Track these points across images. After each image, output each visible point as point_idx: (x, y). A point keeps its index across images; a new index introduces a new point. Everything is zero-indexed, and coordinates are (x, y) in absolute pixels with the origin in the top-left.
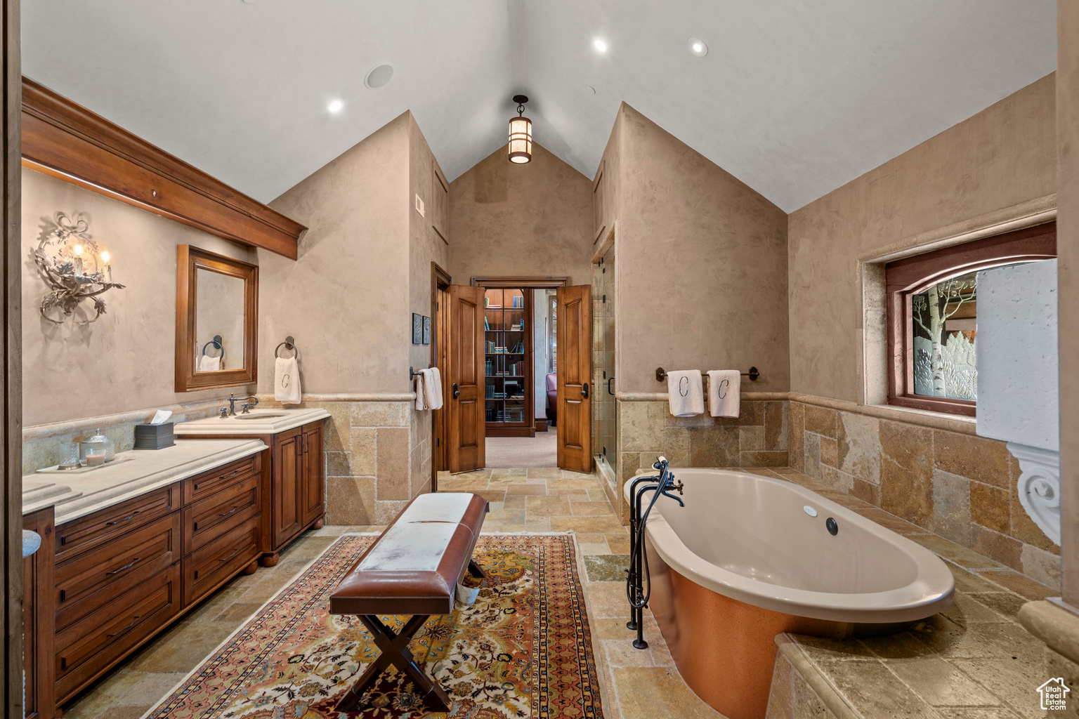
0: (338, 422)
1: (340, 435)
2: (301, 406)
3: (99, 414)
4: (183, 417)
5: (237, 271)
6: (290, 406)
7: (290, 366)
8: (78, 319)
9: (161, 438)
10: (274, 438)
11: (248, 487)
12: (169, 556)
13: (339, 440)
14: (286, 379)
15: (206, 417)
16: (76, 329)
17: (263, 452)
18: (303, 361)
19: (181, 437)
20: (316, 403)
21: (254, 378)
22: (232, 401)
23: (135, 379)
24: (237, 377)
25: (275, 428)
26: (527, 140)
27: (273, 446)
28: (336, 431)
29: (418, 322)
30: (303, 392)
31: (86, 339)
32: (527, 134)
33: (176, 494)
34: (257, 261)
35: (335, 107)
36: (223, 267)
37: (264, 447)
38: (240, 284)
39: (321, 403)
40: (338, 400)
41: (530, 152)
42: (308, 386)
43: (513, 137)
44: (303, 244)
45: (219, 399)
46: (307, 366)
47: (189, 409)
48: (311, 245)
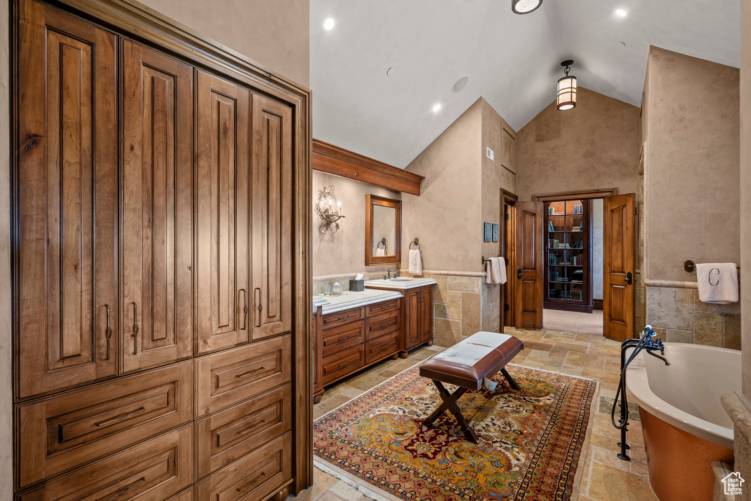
0: (441, 287)
1: (442, 295)
2: (422, 276)
3: (337, 274)
4: (368, 278)
5: (392, 204)
6: (416, 276)
7: (416, 254)
8: (330, 232)
9: (359, 286)
10: (406, 292)
11: (394, 314)
12: (360, 339)
13: (441, 297)
14: (414, 261)
15: (378, 279)
16: (329, 236)
17: (401, 298)
18: (423, 251)
19: (367, 287)
20: (429, 275)
21: (400, 260)
22: (389, 272)
23: (350, 259)
24: (392, 259)
25: (406, 286)
26: (572, 92)
27: (405, 295)
28: (439, 292)
29: (489, 228)
30: (423, 269)
31: (333, 240)
32: (572, 88)
33: (363, 311)
34: (401, 198)
35: (437, 108)
36: (385, 203)
37: (401, 296)
38: (393, 210)
39: (432, 276)
40: (441, 274)
41: (574, 100)
42: (425, 266)
43: (560, 92)
44: (423, 186)
45: (383, 270)
46: (425, 254)
47: (371, 274)
48: (427, 187)
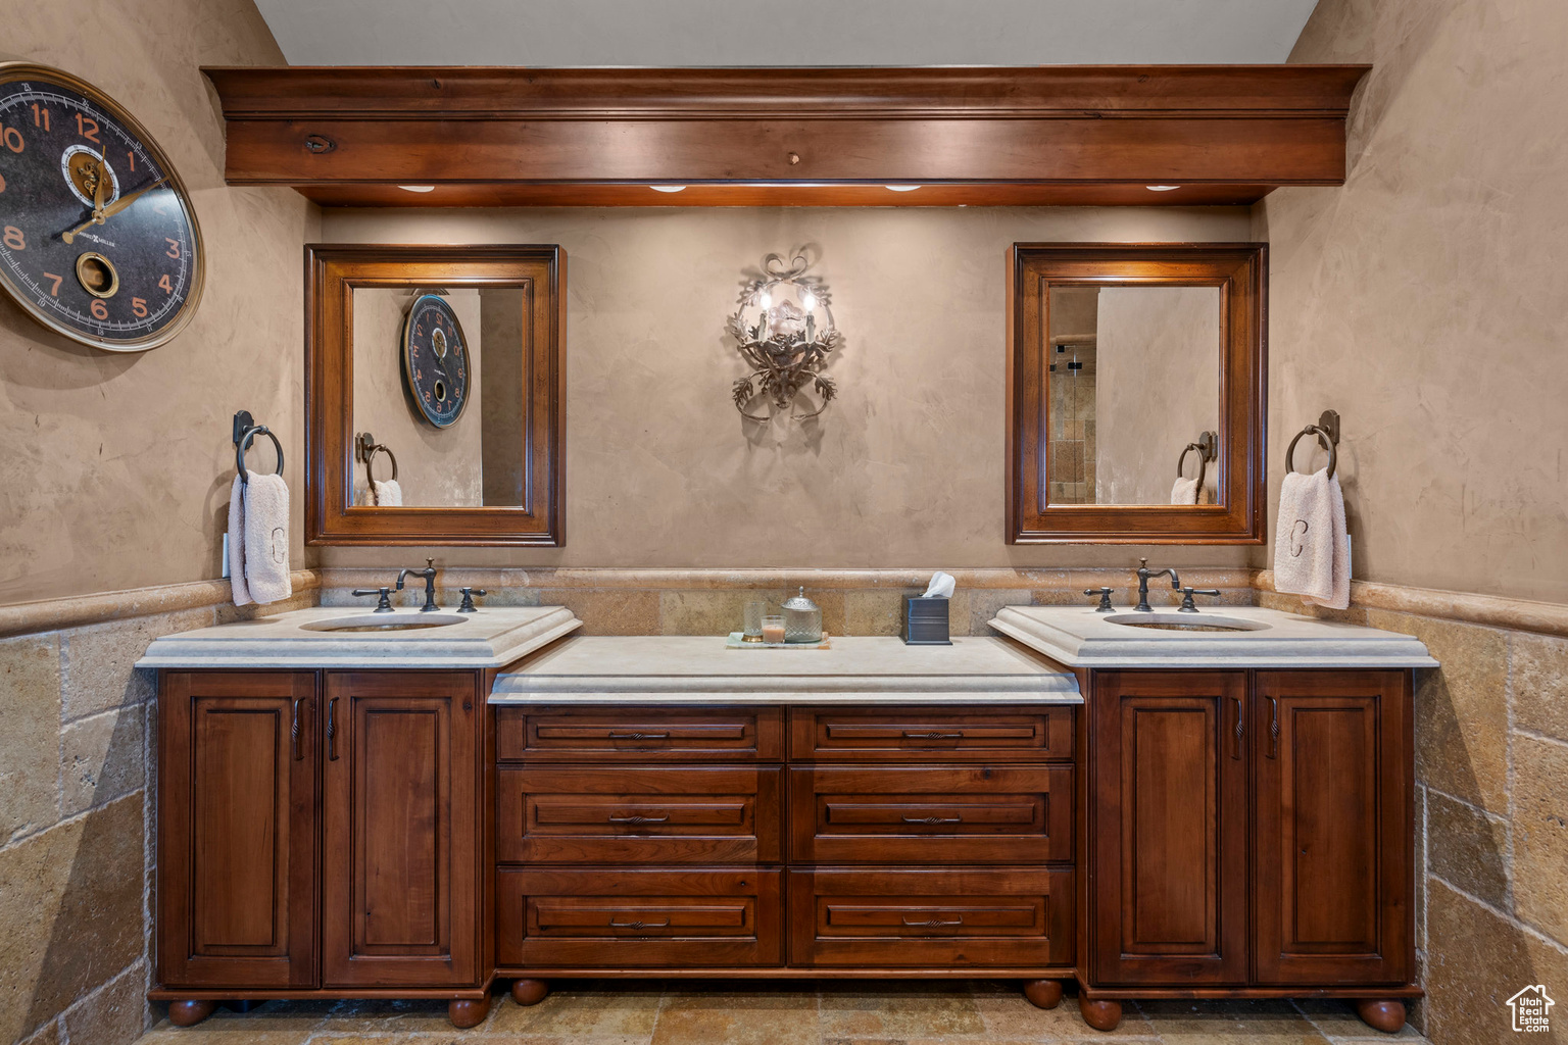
0: (1463, 694)
2: (1353, 615)
3: (838, 566)
4: (1027, 594)
6: (1327, 616)
7: (1310, 497)
11: (1015, 782)
13: (1464, 760)
14: (1298, 534)
16: (796, 428)
17: (1076, 709)
18: (1362, 481)
20: (1396, 616)
22: (1144, 577)
23: (908, 512)
24: (1184, 521)
27: (1093, 700)
30: (1359, 574)
31: (814, 443)
34: (1266, 230)
37: (1075, 697)
39: (1408, 618)
40: (1457, 616)
42: (1375, 560)
44: (1360, 123)
46: (1370, 502)
47: (1036, 580)
48: (1378, 115)
